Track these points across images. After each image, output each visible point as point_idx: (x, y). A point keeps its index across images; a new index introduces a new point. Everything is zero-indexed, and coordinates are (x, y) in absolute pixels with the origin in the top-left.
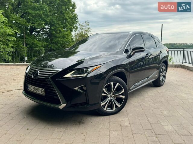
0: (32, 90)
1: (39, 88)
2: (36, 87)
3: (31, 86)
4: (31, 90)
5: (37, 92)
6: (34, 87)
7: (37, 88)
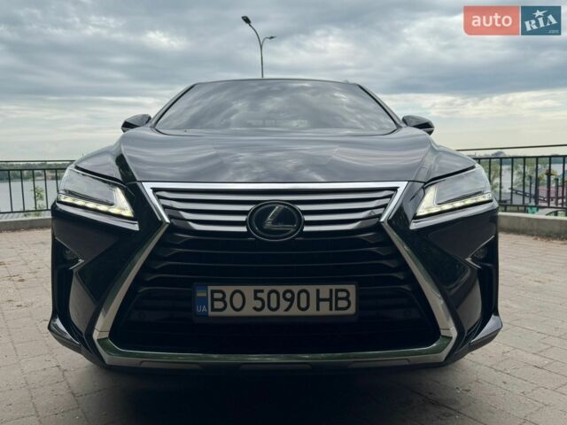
0: (248, 311)
1: (312, 289)
2: (281, 289)
3: (228, 290)
4: (229, 312)
5: (295, 311)
6: (267, 289)
7: (296, 289)
